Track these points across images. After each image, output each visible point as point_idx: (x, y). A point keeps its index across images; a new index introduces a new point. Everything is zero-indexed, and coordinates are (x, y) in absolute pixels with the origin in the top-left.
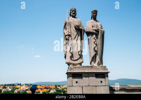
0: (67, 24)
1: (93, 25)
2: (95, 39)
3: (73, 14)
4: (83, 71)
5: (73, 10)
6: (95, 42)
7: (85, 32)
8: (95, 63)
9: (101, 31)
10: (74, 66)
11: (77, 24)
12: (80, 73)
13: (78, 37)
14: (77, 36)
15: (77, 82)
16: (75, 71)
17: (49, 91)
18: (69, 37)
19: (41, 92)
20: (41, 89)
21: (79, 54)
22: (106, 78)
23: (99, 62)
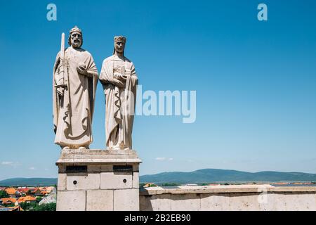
0: (61, 62)
1: (115, 67)
2: (118, 95)
3: (75, 41)
4: (89, 160)
5: (75, 33)
6: (116, 102)
7: (100, 80)
8: (115, 144)
9: (130, 80)
10: (72, 151)
11: (82, 64)
12: (83, 165)
13: (84, 90)
14: (82, 87)
15: (75, 182)
16: (72, 161)
17: (38, 201)
18: (63, 91)
19: (16, 204)
20: (18, 196)
21: (84, 127)
22: (134, 173)
23: (123, 142)
